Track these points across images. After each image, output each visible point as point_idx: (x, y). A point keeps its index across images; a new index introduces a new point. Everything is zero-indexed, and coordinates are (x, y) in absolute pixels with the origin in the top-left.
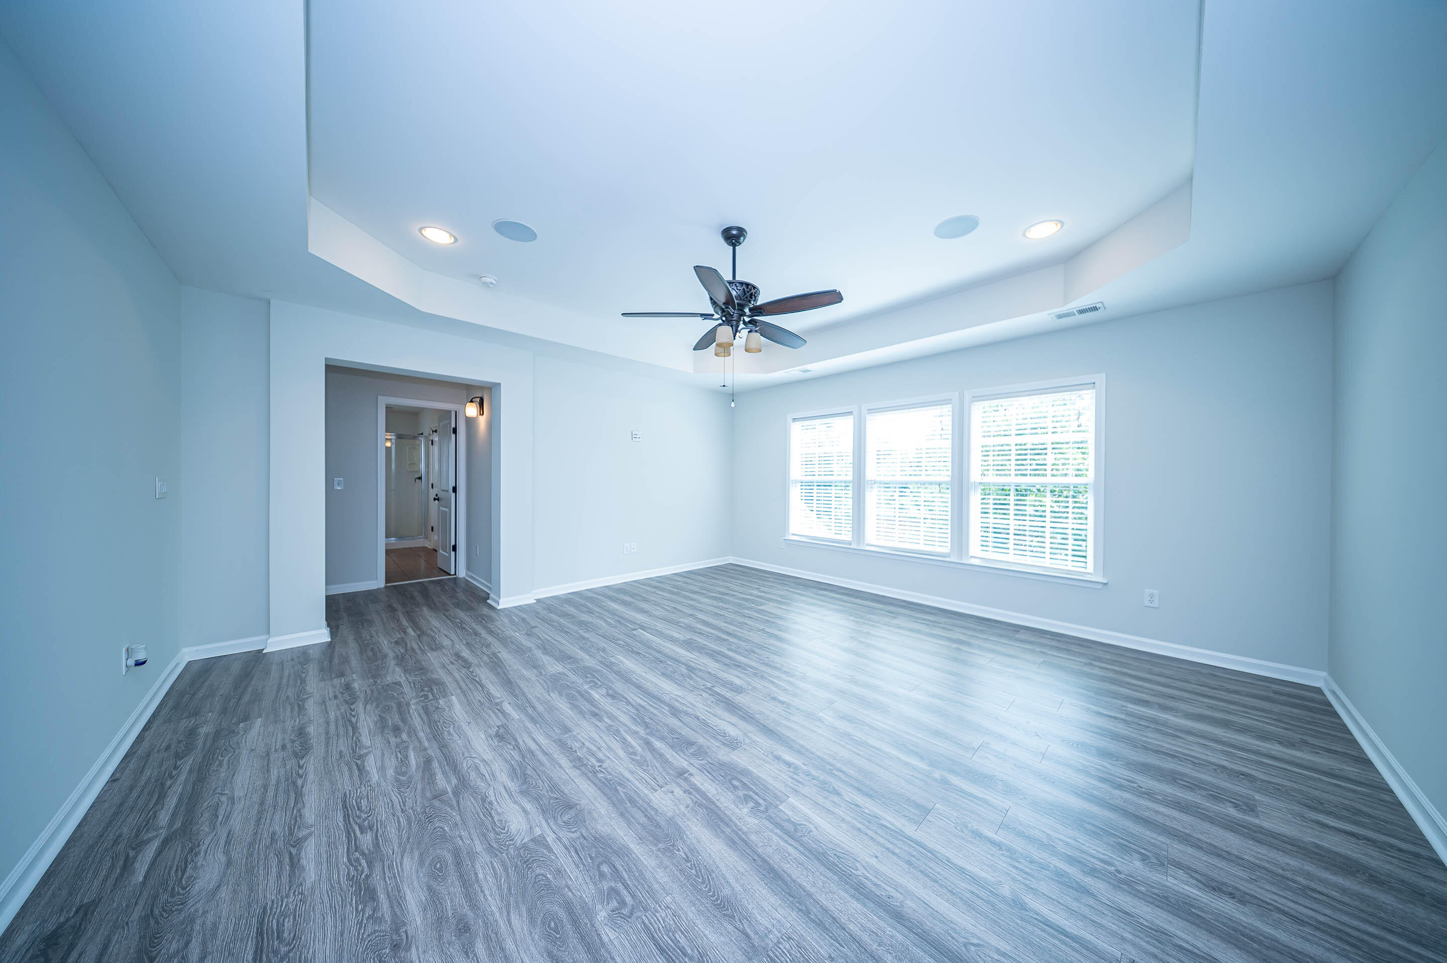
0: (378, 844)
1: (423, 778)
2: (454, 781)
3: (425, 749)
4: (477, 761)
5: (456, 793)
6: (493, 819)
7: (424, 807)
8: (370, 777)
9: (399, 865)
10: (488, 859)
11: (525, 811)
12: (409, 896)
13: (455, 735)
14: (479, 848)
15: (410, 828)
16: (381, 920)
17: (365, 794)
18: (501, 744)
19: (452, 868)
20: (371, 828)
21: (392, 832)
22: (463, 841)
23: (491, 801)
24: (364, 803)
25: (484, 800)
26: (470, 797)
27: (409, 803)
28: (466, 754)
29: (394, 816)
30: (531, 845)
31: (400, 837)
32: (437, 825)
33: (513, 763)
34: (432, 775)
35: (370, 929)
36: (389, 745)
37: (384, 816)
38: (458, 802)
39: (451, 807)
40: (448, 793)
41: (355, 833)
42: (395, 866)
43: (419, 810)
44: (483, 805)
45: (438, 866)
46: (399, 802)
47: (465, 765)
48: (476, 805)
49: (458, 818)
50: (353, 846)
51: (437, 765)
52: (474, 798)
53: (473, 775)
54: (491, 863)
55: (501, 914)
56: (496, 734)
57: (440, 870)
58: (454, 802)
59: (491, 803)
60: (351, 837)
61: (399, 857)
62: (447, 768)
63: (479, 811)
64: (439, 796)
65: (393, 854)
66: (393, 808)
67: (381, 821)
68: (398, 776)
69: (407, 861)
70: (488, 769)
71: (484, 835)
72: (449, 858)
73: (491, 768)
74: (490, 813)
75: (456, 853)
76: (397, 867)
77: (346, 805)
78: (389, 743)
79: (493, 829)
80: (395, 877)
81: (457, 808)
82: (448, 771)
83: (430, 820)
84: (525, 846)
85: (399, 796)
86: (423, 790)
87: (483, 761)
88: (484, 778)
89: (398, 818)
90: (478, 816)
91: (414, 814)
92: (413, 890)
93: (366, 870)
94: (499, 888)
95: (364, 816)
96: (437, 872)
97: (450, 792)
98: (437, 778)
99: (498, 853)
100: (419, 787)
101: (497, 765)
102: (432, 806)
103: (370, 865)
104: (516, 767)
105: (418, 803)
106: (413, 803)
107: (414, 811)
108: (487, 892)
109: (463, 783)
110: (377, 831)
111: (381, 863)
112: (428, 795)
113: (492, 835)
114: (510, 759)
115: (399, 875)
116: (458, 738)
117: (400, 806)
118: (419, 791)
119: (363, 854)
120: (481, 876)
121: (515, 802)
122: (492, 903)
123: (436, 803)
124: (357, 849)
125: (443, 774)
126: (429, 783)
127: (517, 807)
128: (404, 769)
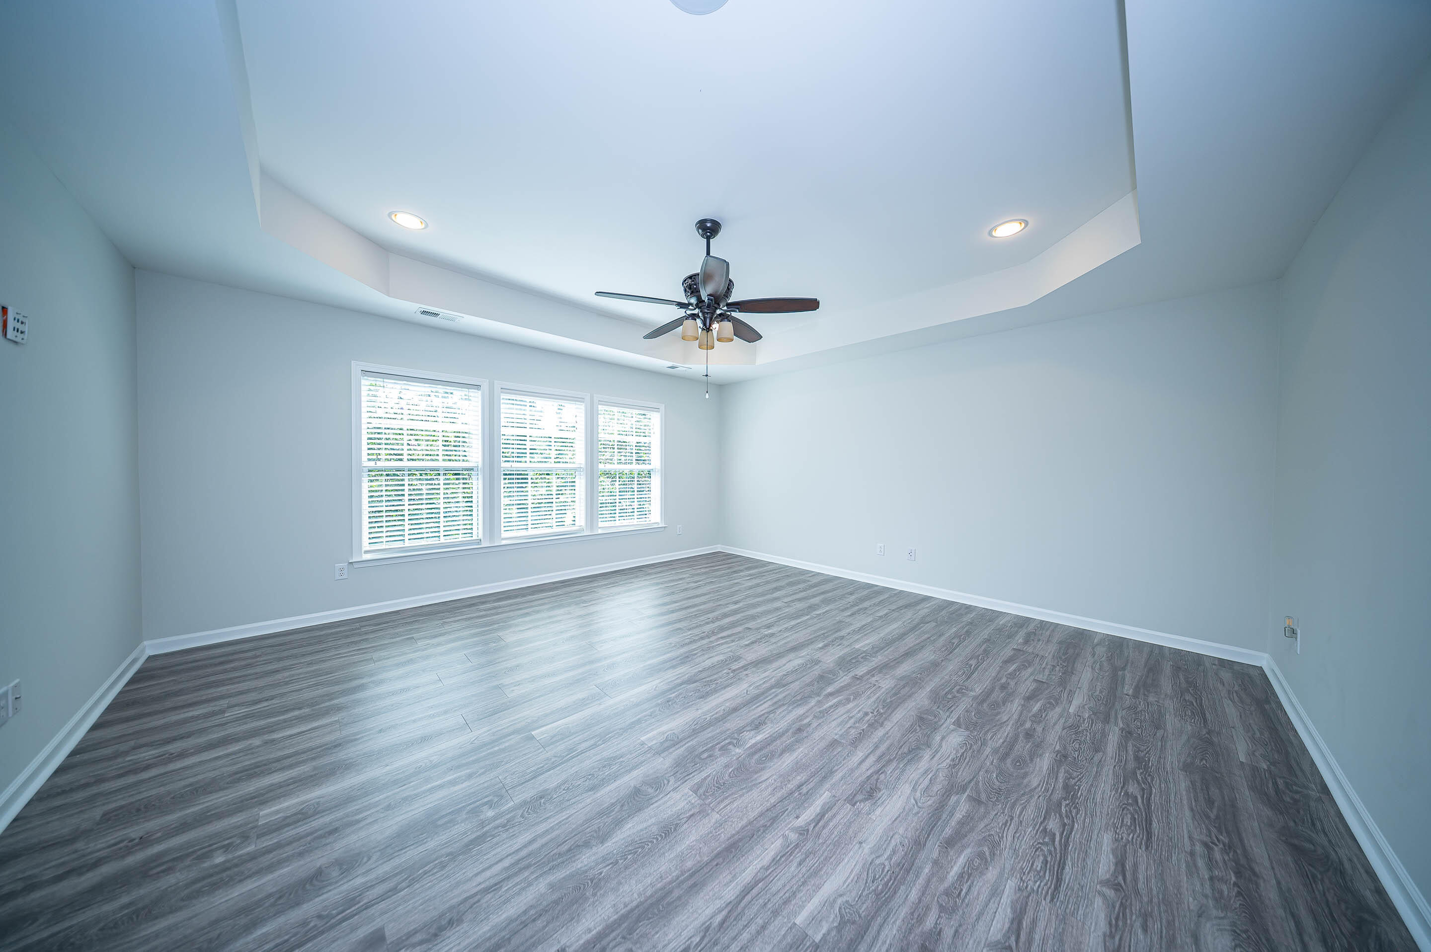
0: (1046, 812)
1: (972, 830)
2: (954, 798)
3: (936, 862)
4: (918, 794)
5: (964, 789)
6: (964, 752)
7: (994, 804)
8: (1015, 893)
9: (1041, 786)
10: (990, 742)
11: (943, 738)
12: (1045, 768)
13: (893, 843)
14: (988, 750)
15: (1017, 800)
16: (1066, 772)
17: (1032, 874)
18: (882, 787)
19: (1012, 756)
20: (1045, 830)
21: (1030, 812)
22: (993, 760)
23: (951, 761)
24: (1038, 865)
25: (954, 766)
26: (958, 776)
27: (1002, 819)
28: (916, 809)
29: (1021, 822)
30: (964, 726)
31: (1028, 801)
32: (998, 783)
33: (902, 765)
34: (962, 823)
35: (1075, 774)
36: (960, 925)
37: (1029, 830)
38: (970, 782)
39: (977, 783)
40: (968, 795)
41: (1061, 840)
42: (1044, 788)
43: (1000, 806)
44: (958, 764)
45: (1018, 764)
46: (1008, 829)
47: (930, 803)
48: (962, 769)
49: (981, 773)
50: (1067, 829)
51: (947, 829)
52: (957, 774)
53: (936, 788)
54: (990, 739)
55: (1008, 725)
56: (870, 799)
57: (1018, 761)
58: (972, 784)
59: (953, 760)
60: (1065, 839)
61: (1037, 790)
62: (944, 816)
63: (964, 765)
64: (976, 801)
65: (1040, 796)
66: (1017, 829)
67: (1034, 828)
68: (989, 860)
69: (1035, 783)
70: (921, 780)
71: (979, 751)
72: (1009, 761)
73: (919, 778)
74: (961, 756)
75: (1003, 758)
76: (1042, 787)
77: (1057, 881)
78: (956, 931)
79: (970, 749)
80: (1047, 783)
81: (975, 779)
82: (947, 813)
83: (999, 792)
84: (967, 729)
85: (1005, 835)
86: (981, 819)
87: (914, 789)
88: (933, 777)
89: (1020, 816)
90: (969, 762)
91: (1005, 807)
92: (1041, 767)
93: (1064, 803)
94: (998, 730)
95: (1045, 849)
96: (1020, 763)
97: (966, 794)
98: (961, 817)
99: (982, 739)
100: (982, 825)
101: (913, 775)
102: (989, 798)
103: (1059, 805)
104: (906, 761)
105: (995, 812)
106: (1000, 816)
107: (1004, 809)
108: (1006, 734)
109: (953, 788)
110: (1041, 823)
111: (1052, 797)
112: (982, 810)
113: (975, 747)
114: (899, 770)
115: (1044, 781)
116: (896, 836)
117: (1010, 825)
118: (986, 821)
119: (1061, 816)
120: (1001, 741)
121: (940, 746)
122: (1008, 729)
123: (983, 797)
124: (1064, 825)
125: (953, 815)
126: (972, 819)
127: (944, 744)
128: (977, 862)
